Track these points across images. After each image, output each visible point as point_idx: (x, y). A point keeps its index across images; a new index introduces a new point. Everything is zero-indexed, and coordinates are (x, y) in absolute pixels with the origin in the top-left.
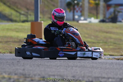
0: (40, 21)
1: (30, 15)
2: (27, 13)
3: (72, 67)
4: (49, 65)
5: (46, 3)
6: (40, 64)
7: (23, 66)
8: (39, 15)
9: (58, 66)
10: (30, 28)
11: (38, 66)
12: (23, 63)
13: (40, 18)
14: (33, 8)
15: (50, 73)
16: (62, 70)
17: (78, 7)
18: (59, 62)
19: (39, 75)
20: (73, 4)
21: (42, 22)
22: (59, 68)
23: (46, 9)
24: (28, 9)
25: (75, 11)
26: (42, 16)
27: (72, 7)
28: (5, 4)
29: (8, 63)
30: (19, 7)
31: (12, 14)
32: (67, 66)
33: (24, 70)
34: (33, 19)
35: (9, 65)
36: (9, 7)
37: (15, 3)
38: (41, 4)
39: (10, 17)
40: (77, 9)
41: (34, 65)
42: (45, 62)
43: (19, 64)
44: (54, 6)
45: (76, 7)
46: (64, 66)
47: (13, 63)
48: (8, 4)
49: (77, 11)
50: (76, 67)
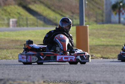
0: (85, 24)
1: (75, 19)
2: (72, 16)
3: (119, 72)
4: (94, 70)
5: (91, 6)
6: (86, 70)
7: (68, 72)
8: (85, 19)
9: (104, 72)
10: (75, 32)
11: (84, 72)
12: (69, 70)
13: (85, 21)
14: (78, 11)
15: (96, 79)
16: (108, 76)
17: (123, 9)
18: (105, 67)
19: (85, 81)
20: (119, 6)
21: (88, 26)
22: (105, 73)
23: (91, 13)
24: (73, 13)
25: (121, 14)
26: (87, 20)
27: (117, 10)
28: (49, 8)
29: (53, 70)
30: (64, 10)
31: (56, 18)
32: (113, 72)
33: (69, 76)
34: (79, 23)
35: (54, 71)
36: (54, 11)
37: (59, 7)
38: (86, 7)
39: (55, 22)
40: (123, 11)
41: (79, 71)
42: (90, 68)
43: (64, 70)
44: (99, 8)
45: (122, 9)
46: (110, 71)
47: (58, 69)
48: (53, 8)
49: (123, 14)
50: (122, 72)
